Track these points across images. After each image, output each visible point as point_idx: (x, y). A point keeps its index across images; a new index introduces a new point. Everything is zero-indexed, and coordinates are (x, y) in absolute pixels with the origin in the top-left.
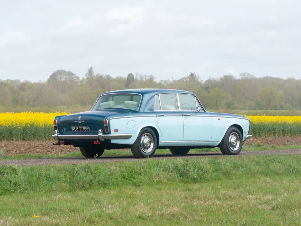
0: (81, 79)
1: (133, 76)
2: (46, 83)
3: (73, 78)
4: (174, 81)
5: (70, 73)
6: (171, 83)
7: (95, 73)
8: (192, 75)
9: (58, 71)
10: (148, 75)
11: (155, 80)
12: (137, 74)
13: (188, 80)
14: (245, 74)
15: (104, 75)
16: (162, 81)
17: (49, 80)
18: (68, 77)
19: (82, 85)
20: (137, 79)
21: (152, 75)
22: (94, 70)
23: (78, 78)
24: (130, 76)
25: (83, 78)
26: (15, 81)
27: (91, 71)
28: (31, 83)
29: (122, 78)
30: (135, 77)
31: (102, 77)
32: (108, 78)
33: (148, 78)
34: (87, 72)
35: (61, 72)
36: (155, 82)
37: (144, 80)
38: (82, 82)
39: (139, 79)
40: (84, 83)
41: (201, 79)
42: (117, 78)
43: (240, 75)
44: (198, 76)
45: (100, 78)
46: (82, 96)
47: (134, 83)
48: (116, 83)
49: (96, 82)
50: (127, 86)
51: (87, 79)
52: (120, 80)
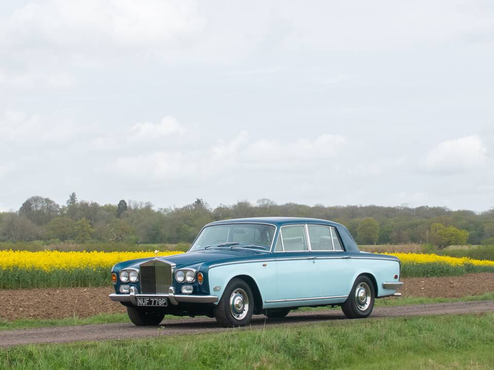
0: (61, 207)
1: (126, 204)
2: (18, 213)
3: (51, 206)
4: (176, 209)
5: (48, 201)
6: (173, 211)
7: (79, 200)
8: (199, 202)
9: (33, 198)
10: (144, 203)
11: (153, 208)
12: (130, 201)
13: (194, 207)
14: (264, 200)
15: (90, 203)
16: (162, 209)
17: (21, 209)
18: (45, 205)
19: (63, 215)
20: (130, 208)
21: (149, 203)
22: (77, 196)
23: (58, 206)
24: (123, 203)
25: (64, 206)
27: (73, 197)
29: (112, 206)
30: (128, 205)
31: (87, 204)
32: (95, 206)
33: (144, 206)
34: (69, 198)
35: (36, 199)
36: (153, 211)
37: (139, 208)
38: (62, 210)
39: (133, 207)
40: (65, 212)
41: (211, 207)
42: (105, 205)
43: (258, 202)
44: (206, 203)
45: (84, 206)
46: (62, 229)
47: (126, 212)
48: (104, 212)
49: (80, 211)
50: (118, 216)
51: (68, 207)
52: (109, 208)
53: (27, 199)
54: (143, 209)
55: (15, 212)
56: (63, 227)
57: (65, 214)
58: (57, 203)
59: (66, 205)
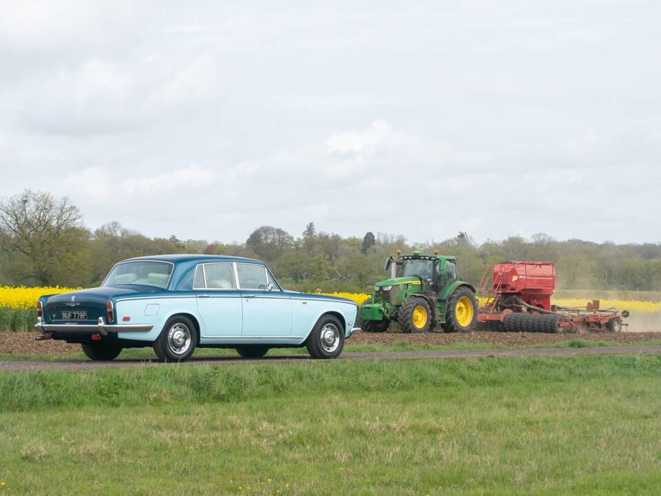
0: (295, 240)
1: (373, 237)
2: (245, 247)
3: (283, 239)
4: (434, 244)
5: (280, 232)
6: (430, 247)
7: (317, 231)
8: (462, 236)
9: (262, 228)
10: (396, 236)
11: (406, 243)
12: (379, 234)
13: (456, 243)
14: (540, 235)
15: (331, 235)
16: (417, 244)
17: (249, 241)
18: (277, 237)
19: (297, 249)
20: (379, 243)
21: (402, 236)
22: (315, 227)
23: (292, 238)
24: (369, 236)
25: (299, 239)
26: (200, 242)
27: (310, 228)
28: (223, 245)
29: (357, 239)
30: (376, 238)
31: (327, 237)
32: (336, 239)
33: (395, 240)
34: (306, 229)
35: (266, 230)
36: (407, 246)
37: (390, 242)
38: (297, 244)
39: (382, 241)
40: (301, 246)
41: (477, 242)
42: (349, 239)
43: (532, 238)
44: (471, 238)
45: (324, 239)
46: (295, 266)
47: (374, 246)
48: (347, 247)
49: (318, 245)
50: (364, 251)
51: (304, 240)
52: (352, 242)
53: (255, 230)
54: (393, 244)
55: (239, 244)
56: (297, 263)
57: (300, 248)
58: (290, 234)
59: (302, 238)
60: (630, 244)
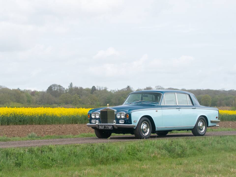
0: (66, 89)
1: (95, 88)
2: (46, 92)
3: (61, 89)
4: (118, 90)
5: (59, 86)
6: (116, 91)
7: (74, 86)
8: (128, 87)
9: (53, 85)
10: (104, 87)
11: (108, 90)
12: (97, 87)
13: (126, 90)
14: (158, 86)
15: (79, 87)
16: (112, 90)
17: (48, 90)
18: (59, 88)
19: (66, 93)
20: (97, 90)
21: (106, 87)
22: (73, 84)
23: (64, 88)
24: (94, 87)
25: (67, 89)
26: (29, 90)
27: (71, 84)
28: (38, 91)
29: (89, 89)
30: (96, 88)
31: (77, 88)
32: (81, 89)
33: (103, 89)
34: (69, 85)
35: (54, 85)
36: (108, 91)
37: (101, 89)
38: (66, 91)
39: (98, 89)
40: (68, 91)
41: (134, 89)
42: (86, 88)
43: (155, 87)
44: (132, 88)
45: (76, 89)
46: (66, 99)
47: (95, 91)
48: (85, 91)
49: (74, 91)
50: (92, 93)
51: (69, 89)
52: (87, 90)
53: (50, 85)
54: (103, 90)
55: (44, 91)
56: (67, 98)
57: (67, 92)
58: (64, 87)
59: (68, 88)
60: (191, 90)
